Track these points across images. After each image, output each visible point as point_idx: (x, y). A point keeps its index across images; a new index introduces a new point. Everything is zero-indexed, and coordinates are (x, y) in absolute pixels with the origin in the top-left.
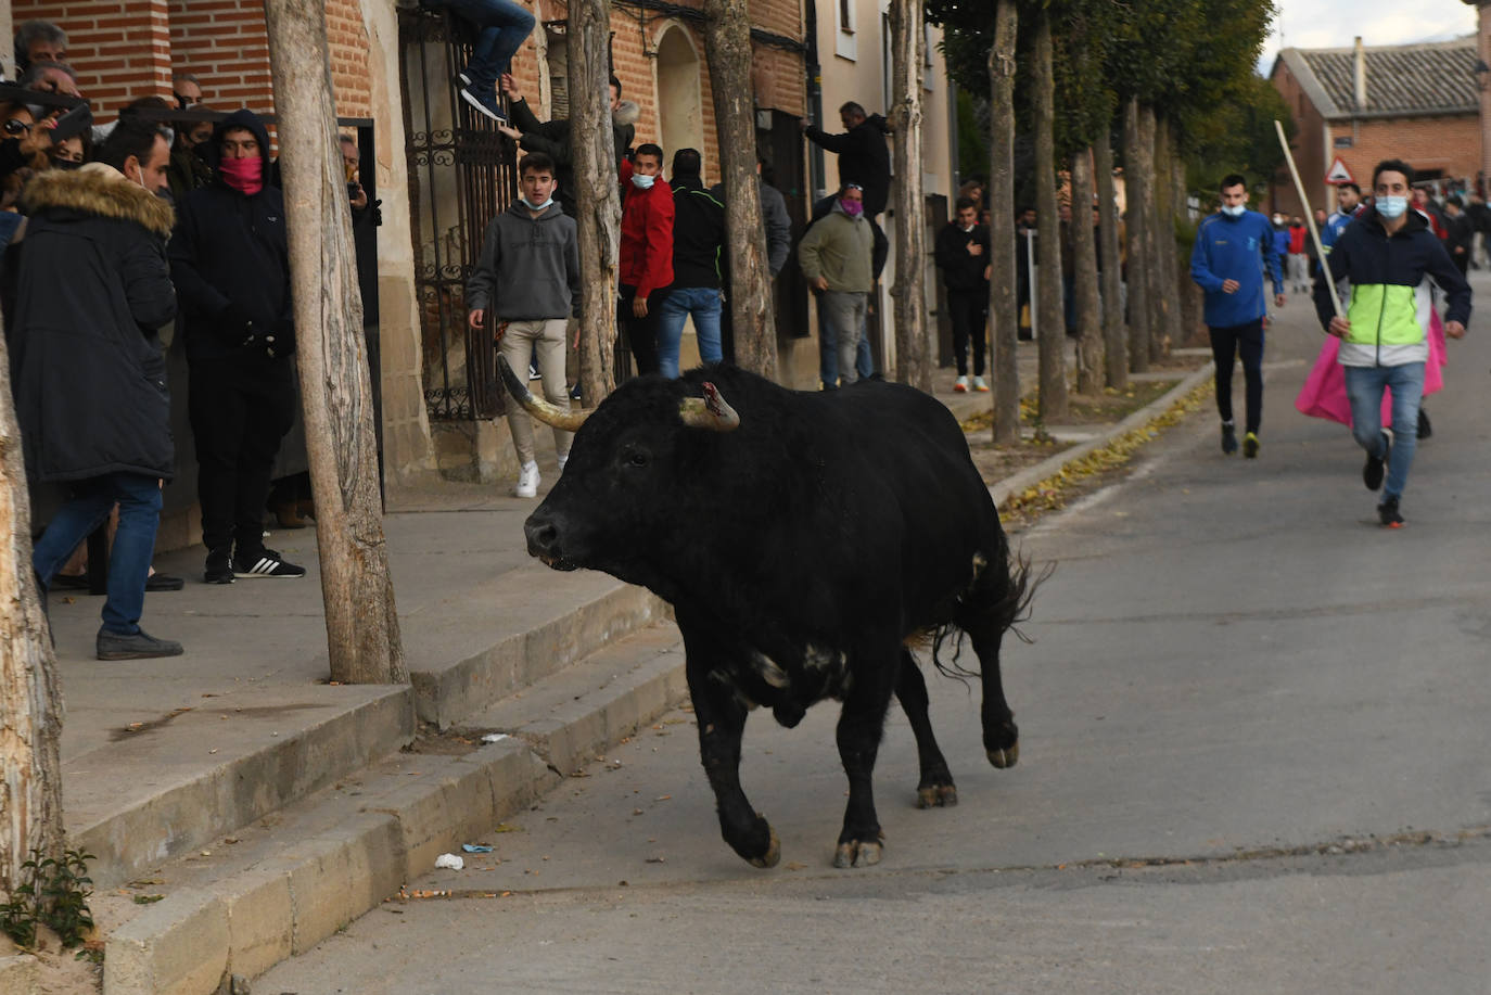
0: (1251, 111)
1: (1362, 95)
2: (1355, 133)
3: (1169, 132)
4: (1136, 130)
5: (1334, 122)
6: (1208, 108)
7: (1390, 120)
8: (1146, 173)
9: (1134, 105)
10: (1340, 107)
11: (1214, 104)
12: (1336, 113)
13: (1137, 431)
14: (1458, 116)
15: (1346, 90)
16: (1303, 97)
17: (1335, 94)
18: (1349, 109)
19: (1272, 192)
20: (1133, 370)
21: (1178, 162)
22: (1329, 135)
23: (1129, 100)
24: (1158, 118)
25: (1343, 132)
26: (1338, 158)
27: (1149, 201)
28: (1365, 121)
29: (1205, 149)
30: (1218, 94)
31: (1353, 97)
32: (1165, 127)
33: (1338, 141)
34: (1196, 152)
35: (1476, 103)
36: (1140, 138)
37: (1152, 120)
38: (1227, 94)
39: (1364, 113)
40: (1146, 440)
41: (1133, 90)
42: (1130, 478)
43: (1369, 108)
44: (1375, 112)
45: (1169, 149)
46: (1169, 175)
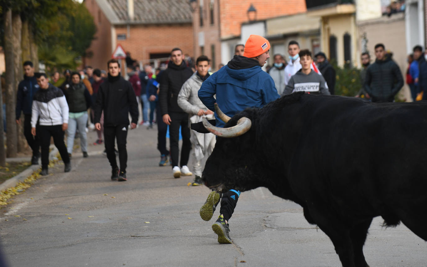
0: (73, 19)
1: (131, 12)
2: (128, 32)
3: (29, 29)
4: (11, 27)
5: (117, 26)
6: (50, 16)
7: (147, 26)
8: (16, 50)
9: (10, 13)
10: (120, 19)
11: (53, 14)
12: (117, 21)
13: (11, 189)
14: (182, 25)
15: (123, 9)
16: (100, 12)
17: (117, 11)
18: (124, 19)
19: (84, 62)
20: (8, 157)
21: (33, 45)
22: (114, 33)
23: (7, 10)
24: (23, 20)
25: (121, 32)
26: (118, 45)
27: (18, 66)
28: (134, 26)
29: (48, 38)
30: (55, 9)
31: (127, 13)
32: (26, 26)
33: (119, 36)
34: (44, 40)
35: (190, 18)
36: (13, 30)
37: (19, 21)
38: (60, 9)
39: (132, 21)
40: (16, 194)
41: (9, 5)
42: (7, 214)
43: (135, 19)
44: (138, 21)
45: (29, 38)
46: (29, 52)
